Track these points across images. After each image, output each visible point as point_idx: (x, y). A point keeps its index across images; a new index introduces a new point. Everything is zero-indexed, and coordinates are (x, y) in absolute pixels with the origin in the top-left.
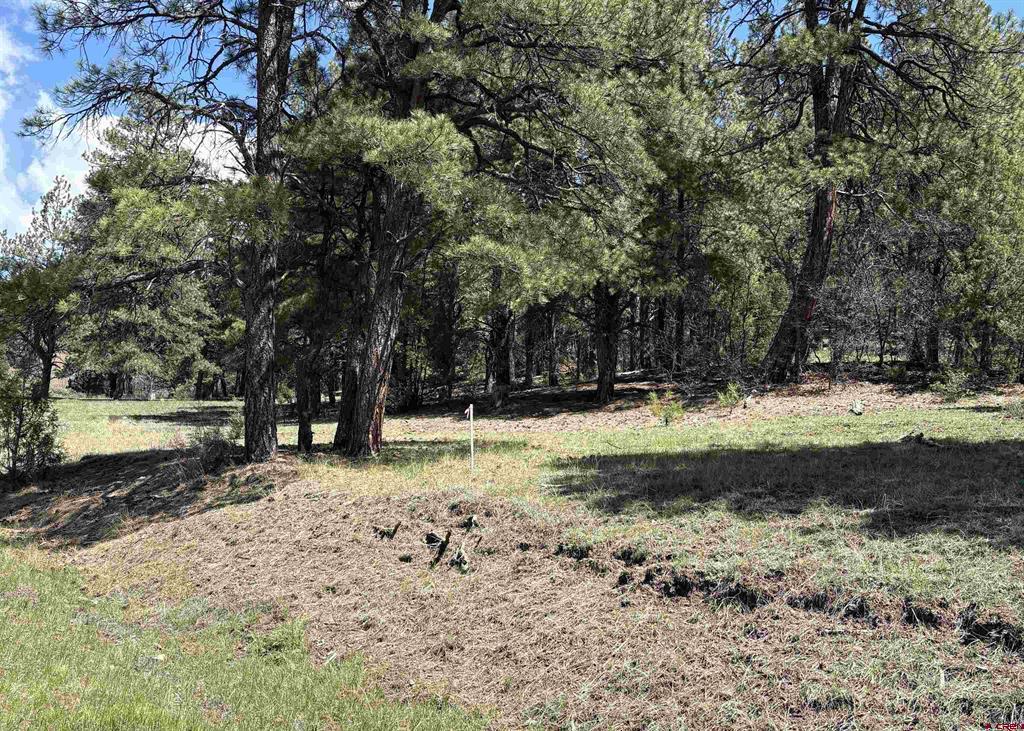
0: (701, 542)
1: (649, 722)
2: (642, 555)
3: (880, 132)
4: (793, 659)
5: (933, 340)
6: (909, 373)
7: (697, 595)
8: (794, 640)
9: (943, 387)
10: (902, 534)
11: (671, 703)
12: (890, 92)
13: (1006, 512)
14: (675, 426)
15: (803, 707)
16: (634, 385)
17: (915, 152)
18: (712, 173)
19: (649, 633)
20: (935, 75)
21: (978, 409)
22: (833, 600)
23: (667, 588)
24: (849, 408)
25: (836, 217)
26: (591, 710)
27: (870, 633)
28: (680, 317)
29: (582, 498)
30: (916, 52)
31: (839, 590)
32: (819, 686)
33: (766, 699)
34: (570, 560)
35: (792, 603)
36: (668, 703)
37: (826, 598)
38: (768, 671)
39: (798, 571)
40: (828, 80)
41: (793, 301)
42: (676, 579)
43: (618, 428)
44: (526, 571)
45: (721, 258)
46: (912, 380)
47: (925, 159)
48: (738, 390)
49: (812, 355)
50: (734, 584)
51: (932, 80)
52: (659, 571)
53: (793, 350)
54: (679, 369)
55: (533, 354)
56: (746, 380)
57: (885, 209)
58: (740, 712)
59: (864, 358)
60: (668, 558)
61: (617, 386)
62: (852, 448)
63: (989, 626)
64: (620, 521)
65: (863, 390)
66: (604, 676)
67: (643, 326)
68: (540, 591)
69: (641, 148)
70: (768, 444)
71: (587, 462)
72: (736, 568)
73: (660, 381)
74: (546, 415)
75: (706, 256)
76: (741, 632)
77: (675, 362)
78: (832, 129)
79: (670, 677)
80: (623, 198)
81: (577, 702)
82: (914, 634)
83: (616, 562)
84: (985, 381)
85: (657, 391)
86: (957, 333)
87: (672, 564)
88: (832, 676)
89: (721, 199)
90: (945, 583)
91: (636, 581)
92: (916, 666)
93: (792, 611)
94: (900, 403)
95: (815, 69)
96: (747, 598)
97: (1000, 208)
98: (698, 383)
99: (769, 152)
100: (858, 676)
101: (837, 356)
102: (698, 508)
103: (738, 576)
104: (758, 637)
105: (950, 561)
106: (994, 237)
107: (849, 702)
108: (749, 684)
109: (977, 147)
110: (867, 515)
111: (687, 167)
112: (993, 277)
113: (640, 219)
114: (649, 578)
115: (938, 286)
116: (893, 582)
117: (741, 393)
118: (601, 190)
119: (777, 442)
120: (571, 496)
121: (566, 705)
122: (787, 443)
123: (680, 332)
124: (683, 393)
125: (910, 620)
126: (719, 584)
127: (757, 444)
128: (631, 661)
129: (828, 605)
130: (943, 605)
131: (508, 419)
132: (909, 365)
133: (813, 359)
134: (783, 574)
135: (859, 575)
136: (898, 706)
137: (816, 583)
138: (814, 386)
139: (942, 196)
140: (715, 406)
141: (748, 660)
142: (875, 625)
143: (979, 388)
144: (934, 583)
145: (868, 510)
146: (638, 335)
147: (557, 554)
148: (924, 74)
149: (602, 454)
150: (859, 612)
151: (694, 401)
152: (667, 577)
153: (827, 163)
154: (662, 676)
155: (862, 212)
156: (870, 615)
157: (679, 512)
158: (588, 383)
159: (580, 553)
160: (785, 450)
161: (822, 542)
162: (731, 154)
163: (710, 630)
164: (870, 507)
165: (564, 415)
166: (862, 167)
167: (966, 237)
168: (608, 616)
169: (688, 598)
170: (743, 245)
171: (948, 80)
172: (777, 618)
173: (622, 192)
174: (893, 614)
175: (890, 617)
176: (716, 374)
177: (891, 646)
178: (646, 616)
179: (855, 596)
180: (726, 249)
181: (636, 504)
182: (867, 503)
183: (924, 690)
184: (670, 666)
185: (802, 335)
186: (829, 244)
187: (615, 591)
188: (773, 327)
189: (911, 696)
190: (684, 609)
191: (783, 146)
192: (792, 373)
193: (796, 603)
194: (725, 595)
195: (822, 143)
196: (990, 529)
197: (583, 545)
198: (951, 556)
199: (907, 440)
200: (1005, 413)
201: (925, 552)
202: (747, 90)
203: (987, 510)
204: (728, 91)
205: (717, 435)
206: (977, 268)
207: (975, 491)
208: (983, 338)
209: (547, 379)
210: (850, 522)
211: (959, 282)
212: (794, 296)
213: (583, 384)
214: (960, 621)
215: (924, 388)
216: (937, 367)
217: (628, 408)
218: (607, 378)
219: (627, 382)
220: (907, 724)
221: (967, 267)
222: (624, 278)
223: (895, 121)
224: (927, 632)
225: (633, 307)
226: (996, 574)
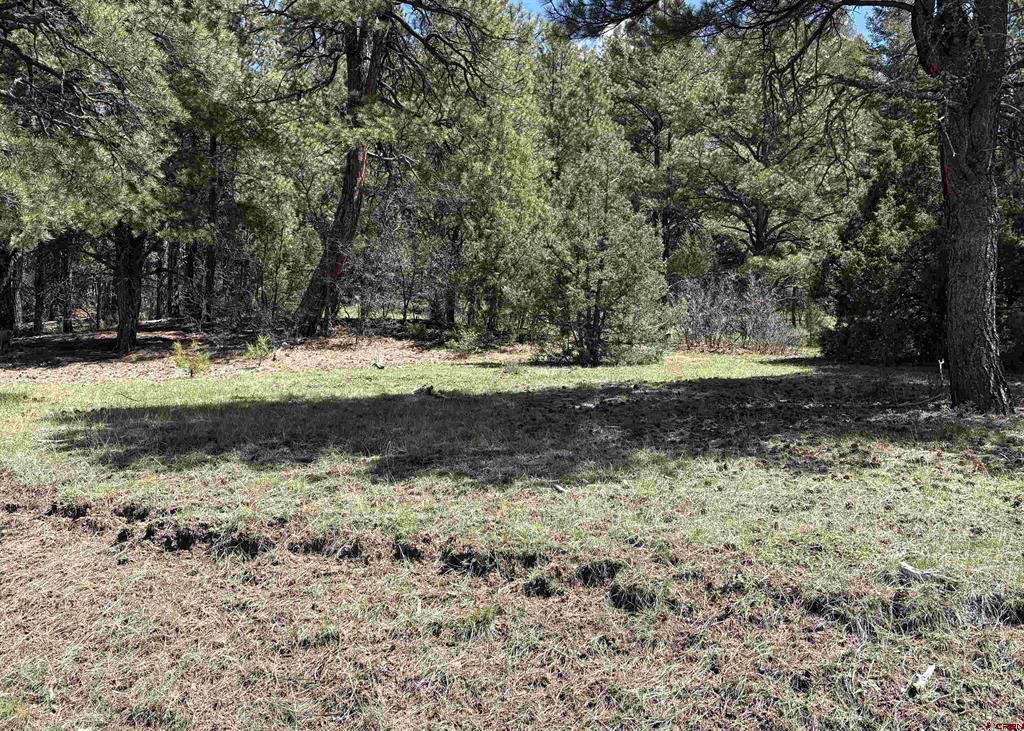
0: (210, 494)
1: (137, 678)
2: (145, 510)
3: (409, 100)
4: (288, 601)
5: (451, 302)
6: (429, 331)
7: (199, 548)
8: (291, 584)
9: (456, 344)
10: (401, 477)
11: (162, 658)
12: (418, 62)
13: (489, 455)
14: (200, 377)
15: (293, 648)
16: (158, 334)
17: (437, 123)
18: (246, 119)
19: (144, 589)
20: (457, 52)
21: (484, 365)
22: (331, 542)
23: (169, 542)
24: (373, 362)
25: (366, 177)
26: (73, 674)
27: (361, 571)
28: (211, 266)
29: (84, 454)
30: (442, 28)
31: (337, 533)
32: (310, 625)
33: (258, 643)
34: (64, 519)
35: (293, 549)
36: (159, 657)
37: (324, 541)
38: (262, 616)
39: (300, 518)
40: (361, 43)
41: (324, 256)
42: (178, 534)
43: (139, 380)
44: (11, 534)
45: (254, 208)
46: (431, 338)
47: (447, 131)
48: (268, 343)
49: (342, 310)
50: (237, 534)
51: (455, 56)
52: (161, 526)
53: (323, 304)
54: (209, 320)
55: (43, 298)
56: (276, 332)
57: (412, 174)
58: (231, 658)
59: (390, 315)
60: (173, 512)
61: (140, 335)
62: (369, 400)
63: (462, 556)
64: (125, 476)
65: (387, 345)
66: (93, 637)
67: (171, 271)
68: (27, 554)
69: (164, 83)
70: (291, 396)
71: (96, 415)
72: (240, 518)
73: (188, 331)
74: (56, 365)
75: (239, 204)
76: (240, 581)
77: (204, 312)
78: (364, 90)
79: (163, 631)
80: (144, 133)
81: (59, 667)
82: (400, 569)
83: (117, 519)
84: (492, 340)
85: (182, 342)
86: (470, 296)
87: (176, 518)
88: (323, 615)
89: (255, 147)
90: (431, 520)
91: (136, 537)
92: (397, 599)
93: (292, 556)
94: (419, 359)
95: (350, 28)
96: (248, 547)
97: (508, 185)
98: (226, 335)
99: (306, 106)
100: (347, 612)
101: (364, 312)
102: (211, 461)
103: (241, 526)
104: (257, 584)
105: (438, 500)
106: (502, 210)
107: (336, 638)
108: (242, 630)
109: (491, 125)
110: (373, 461)
111: (219, 110)
112: (501, 246)
113: (163, 157)
114: (150, 533)
115: (456, 251)
116: (386, 522)
117: (270, 346)
118: (119, 122)
119: (301, 394)
120: (73, 452)
121: (44, 672)
122: (310, 394)
123: (210, 280)
124: (211, 343)
125: (398, 556)
126: (222, 535)
127: (282, 396)
128: (122, 618)
129: (327, 547)
130: (426, 541)
131: (9, 368)
132: (428, 324)
133: (343, 313)
134: (286, 521)
135: (357, 517)
136: (379, 636)
137: (316, 528)
138: (343, 340)
139: (462, 168)
140: (244, 357)
141: (244, 607)
142: (367, 563)
143: (487, 346)
144: (421, 521)
145: (374, 457)
146: (166, 281)
147: (50, 514)
148: (449, 50)
149: (115, 406)
150: (354, 552)
151: (223, 353)
152: (169, 531)
153: (358, 124)
154: (155, 631)
155: (390, 175)
156: (364, 554)
157: (189, 466)
158: (108, 331)
159: (77, 512)
160: (307, 402)
161: (328, 489)
162: (266, 102)
163: (209, 581)
164: (376, 454)
165: (78, 365)
166: (390, 132)
167: (481, 209)
168: (103, 575)
169: (190, 550)
170: (278, 197)
171: (469, 59)
172: (276, 564)
173: (143, 127)
174: (383, 551)
175: (381, 554)
176: (246, 325)
177: (379, 582)
178: (144, 572)
179: (351, 537)
180: (260, 199)
181: (145, 459)
182: (373, 450)
183: (403, 617)
184: (163, 620)
185: (332, 290)
186: (359, 203)
187: (113, 549)
188: (305, 280)
189: (390, 625)
190: (185, 562)
191: (319, 101)
192: (321, 326)
193: (297, 548)
194: (227, 545)
195: (353, 104)
196: (475, 470)
197: (81, 503)
198: (440, 496)
199: (419, 392)
200: (503, 369)
201: (418, 494)
202: (286, 39)
203: (475, 454)
204: (266, 38)
205: (243, 387)
206: (489, 237)
207: (467, 437)
208: (491, 301)
209: (62, 325)
210: (355, 468)
211: (473, 249)
212: (325, 252)
213: (102, 331)
214: (440, 554)
215: (440, 345)
216: (452, 326)
217: (152, 359)
218: (128, 326)
219: (151, 331)
220: (384, 651)
221: (481, 236)
222: (149, 220)
223: (422, 91)
224: (412, 566)
225: (161, 251)
226: (472, 511)
